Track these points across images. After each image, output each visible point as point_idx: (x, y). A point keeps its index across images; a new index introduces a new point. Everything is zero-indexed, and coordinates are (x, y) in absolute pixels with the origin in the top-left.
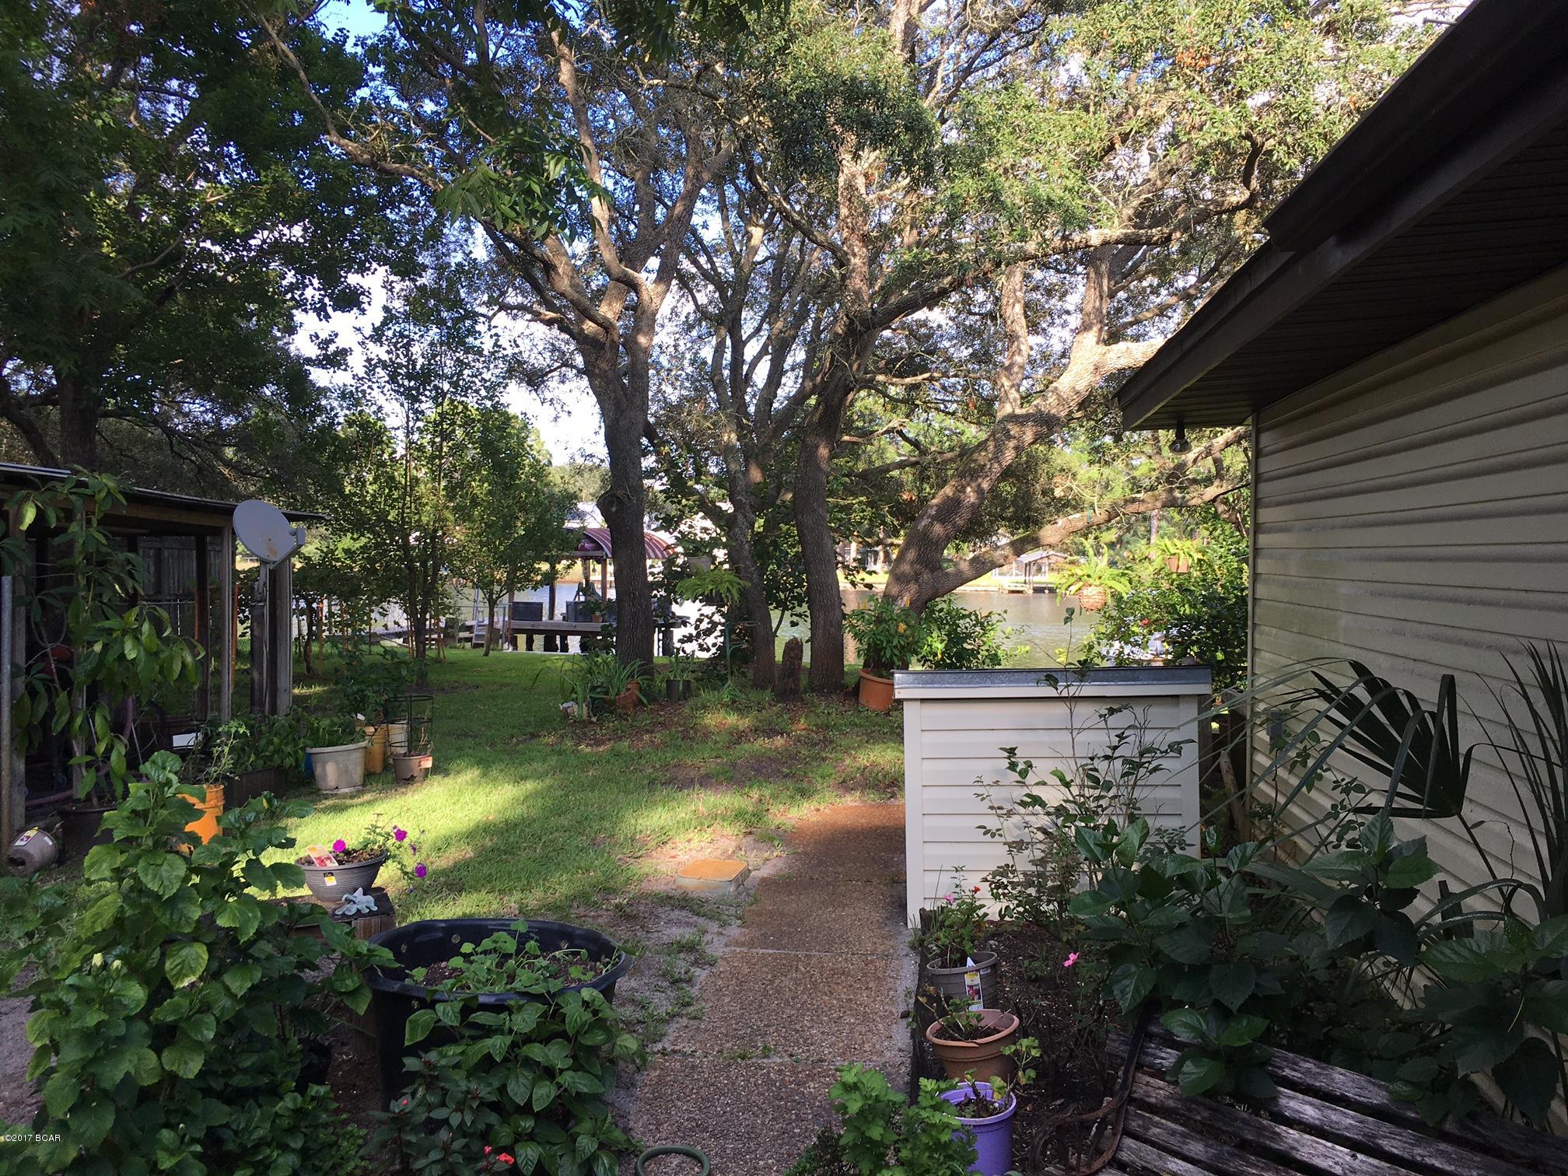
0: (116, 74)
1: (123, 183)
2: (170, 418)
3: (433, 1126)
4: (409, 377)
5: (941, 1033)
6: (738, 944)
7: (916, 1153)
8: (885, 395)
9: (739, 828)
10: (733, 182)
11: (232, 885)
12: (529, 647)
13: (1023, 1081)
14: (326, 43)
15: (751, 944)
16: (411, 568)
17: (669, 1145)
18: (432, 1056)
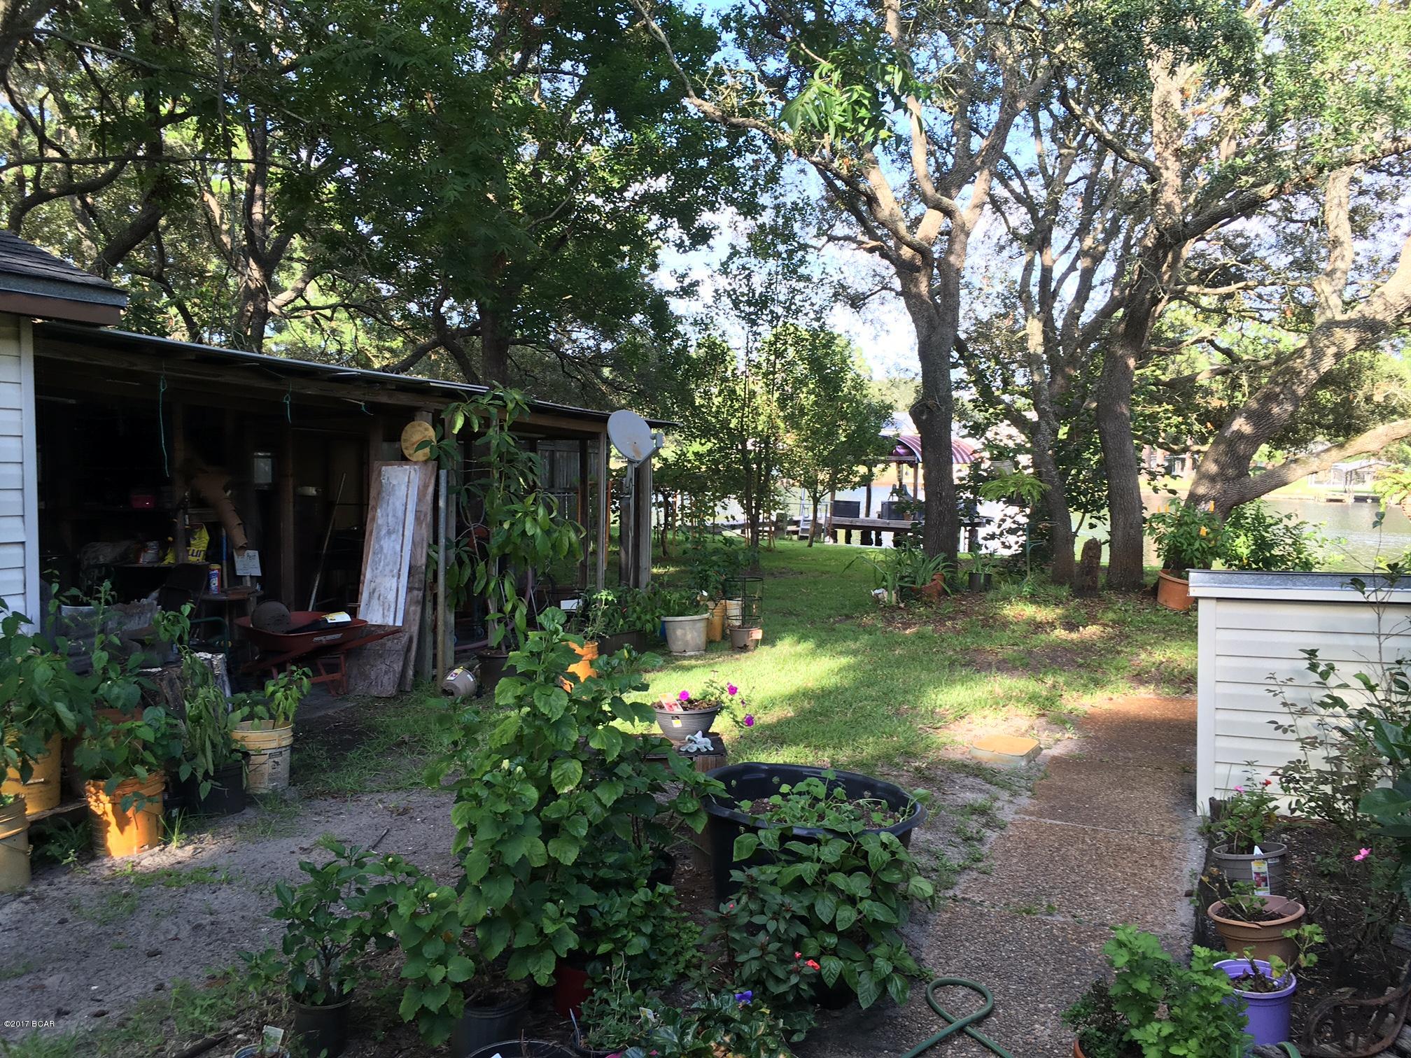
0: (525, 60)
1: (529, 150)
2: (562, 345)
3: (753, 929)
4: (749, 303)
5: (1224, 912)
6: (1027, 812)
7: (1186, 1010)
8: (1197, 305)
9: (1033, 709)
10: (1047, 108)
11: (601, 716)
12: (848, 541)
13: (1304, 964)
14: (688, 17)
15: (1040, 814)
16: (748, 469)
17: (957, 978)
18: (754, 871)
